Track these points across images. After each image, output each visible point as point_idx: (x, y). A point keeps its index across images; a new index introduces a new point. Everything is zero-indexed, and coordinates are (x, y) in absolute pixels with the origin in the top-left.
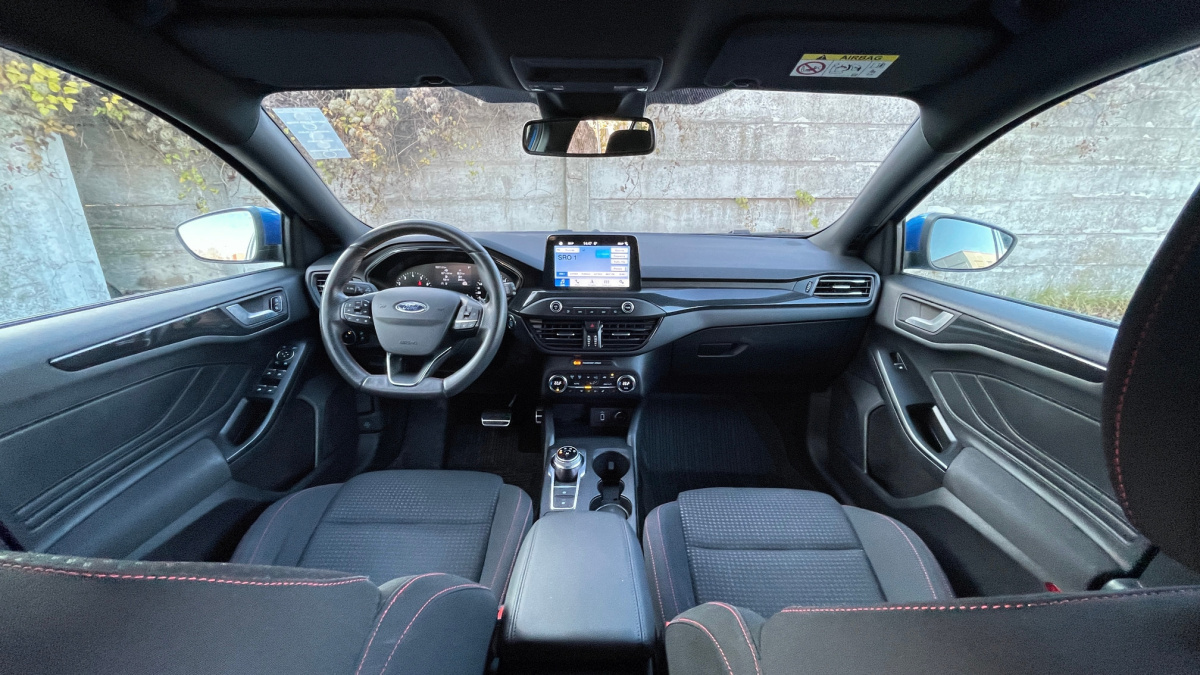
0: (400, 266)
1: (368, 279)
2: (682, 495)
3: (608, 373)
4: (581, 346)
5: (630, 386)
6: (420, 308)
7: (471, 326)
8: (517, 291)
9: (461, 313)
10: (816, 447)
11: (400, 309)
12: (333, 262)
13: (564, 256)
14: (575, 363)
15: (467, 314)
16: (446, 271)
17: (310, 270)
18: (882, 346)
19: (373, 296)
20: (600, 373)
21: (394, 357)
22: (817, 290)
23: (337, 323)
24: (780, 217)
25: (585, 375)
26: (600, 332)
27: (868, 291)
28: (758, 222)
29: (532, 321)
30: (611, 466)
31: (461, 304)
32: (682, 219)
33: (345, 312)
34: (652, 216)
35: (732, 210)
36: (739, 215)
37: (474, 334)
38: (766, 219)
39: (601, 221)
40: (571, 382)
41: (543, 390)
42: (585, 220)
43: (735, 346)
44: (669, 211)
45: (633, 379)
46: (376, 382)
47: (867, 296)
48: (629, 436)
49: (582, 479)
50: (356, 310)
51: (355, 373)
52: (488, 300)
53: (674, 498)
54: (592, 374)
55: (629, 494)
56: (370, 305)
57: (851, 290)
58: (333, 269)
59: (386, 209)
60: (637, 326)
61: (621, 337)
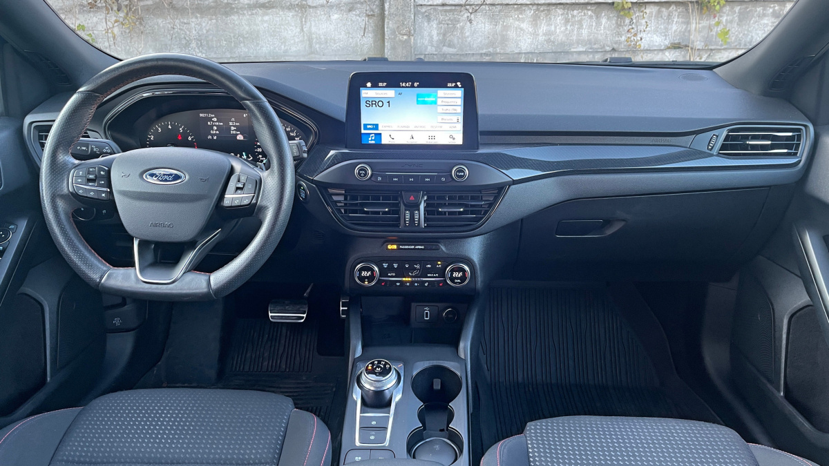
0: (153, 113)
1: (108, 133)
2: (531, 426)
3: (433, 261)
4: (398, 226)
5: (463, 279)
6: (177, 177)
7: (246, 202)
8: (308, 152)
9: (232, 184)
10: (714, 357)
11: (150, 180)
12: (60, 110)
13: (373, 103)
14: (390, 247)
15: (240, 185)
16: (214, 122)
17: (28, 119)
18: (811, 227)
19: (113, 160)
20: (423, 261)
21: (144, 244)
22: (723, 147)
23: (63, 197)
24: (674, 27)
25: (403, 264)
26: (422, 207)
27: (797, 148)
28: (643, 35)
29: (331, 191)
30: (437, 385)
31: (232, 171)
32: (540, 32)
33: (74, 182)
34: (499, 28)
35: (608, 18)
36: (619, 26)
37: (251, 213)
38: (656, 31)
39: (431, 37)
40: (383, 272)
41: (347, 284)
42: (409, 34)
43: (608, 222)
44: (523, 20)
45: (467, 268)
46: (120, 278)
47: (795, 154)
48: (462, 345)
49: (397, 404)
50: (90, 180)
51: (91, 266)
52: (268, 167)
53: (520, 430)
54: (412, 261)
55: (460, 425)
56: (109, 172)
57: (772, 147)
58: (60, 117)
59: (141, 19)
60: (473, 198)
61: (450, 213)
